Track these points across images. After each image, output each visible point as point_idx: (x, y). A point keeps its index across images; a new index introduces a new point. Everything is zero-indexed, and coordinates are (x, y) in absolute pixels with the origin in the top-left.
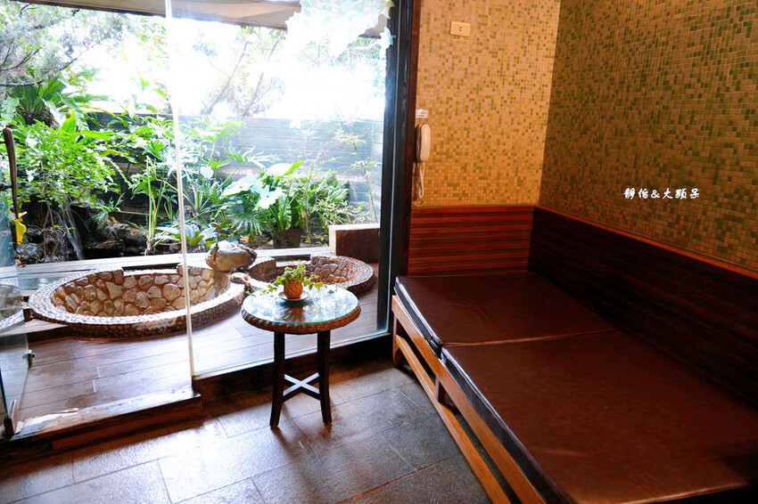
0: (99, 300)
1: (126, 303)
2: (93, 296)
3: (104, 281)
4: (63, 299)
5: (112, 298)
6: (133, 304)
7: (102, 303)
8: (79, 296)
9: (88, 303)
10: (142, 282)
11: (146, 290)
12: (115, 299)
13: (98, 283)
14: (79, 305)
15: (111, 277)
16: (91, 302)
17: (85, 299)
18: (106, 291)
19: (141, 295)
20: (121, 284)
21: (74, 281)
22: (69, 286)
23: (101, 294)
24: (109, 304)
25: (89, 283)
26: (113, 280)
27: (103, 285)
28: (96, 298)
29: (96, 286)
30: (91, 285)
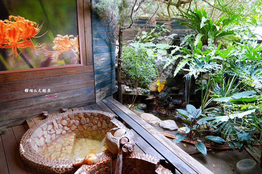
2: (96, 123)
3: (103, 119)
4: (80, 118)
5: (102, 128)
7: (98, 127)
8: (90, 120)
9: (92, 125)
12: (103, 129)
13: (100, 118)
14: (87, 123)
15: (105, 119)
16: (94, 125)
17: (92, 122)
20: (108, 124)
21: (91, 113)
22: (87, 114)
23: (99, 125)
24: (101, 129)
26: (106, 120)
27: (102, 120)
28: (97, 124)
29: (99, 119)
30: (97, 118)
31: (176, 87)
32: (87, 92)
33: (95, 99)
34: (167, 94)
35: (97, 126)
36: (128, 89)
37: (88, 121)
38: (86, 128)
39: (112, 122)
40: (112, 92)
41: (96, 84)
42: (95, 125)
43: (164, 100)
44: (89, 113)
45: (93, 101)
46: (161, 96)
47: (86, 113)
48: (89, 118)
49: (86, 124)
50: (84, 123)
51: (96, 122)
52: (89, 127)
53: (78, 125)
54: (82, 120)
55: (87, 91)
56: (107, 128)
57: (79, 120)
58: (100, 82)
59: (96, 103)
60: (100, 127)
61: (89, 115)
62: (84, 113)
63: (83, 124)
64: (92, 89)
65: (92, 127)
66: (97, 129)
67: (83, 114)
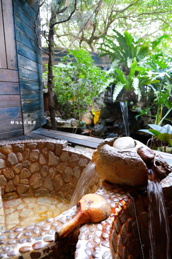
0: (39, 163)
1: (58, 173)
2: (35, 159)
3: (49, 150)
4: (6, 154)
5: (49, 164)
6: (61, 175)
7: (41, 166)
8: (24, 156)
9: (30, 163)
10: (71, 159)
11: (73, 168)
13: (43, 150)
14: (20, 162)
15: (53, 148)
16: (32, 162)
17: (29, 159)
18: (47, 158)
19: (68, 170)
20: (59, 156)
22: (18, 146)
23: (42, 161)
24: (46, 169)
25: (37, 148)
26: (54, 151)
27: (46, 153)
28: (38, 161)
29: (41, 152)
30: (38, 150)
31: (110, 119)
32: (11, 115)
33: (23, 128)
34: (104, 126)
35: (37, 163)
36: (60, 120)
37: (21, 158)
38: (17, 171)
39: (67, 151)
40: (41, 123)
41: (23, 103)
42: (35, 163)
43: (101, 133)
44: (22, 143)
45: (20, 131)
46: (96, 129)
47: (15, 144)
48: (22, 152)
49: (17, 164)
50: (15, 162)
51: (36, 157)
52: (24, 167)
53: (3, 167)
54: (9, 158)
55: (9, 113)
56: (59, 163)
57: (3, 159)
58: (28, 102)
59: (24, 133)
60: (44, 164)
61: (22, 147)
62: (12, 145)
63: (12, 163)
64: (17, 110)
65: (28, 167)
66: (38, 169)
67: (10, 146)
